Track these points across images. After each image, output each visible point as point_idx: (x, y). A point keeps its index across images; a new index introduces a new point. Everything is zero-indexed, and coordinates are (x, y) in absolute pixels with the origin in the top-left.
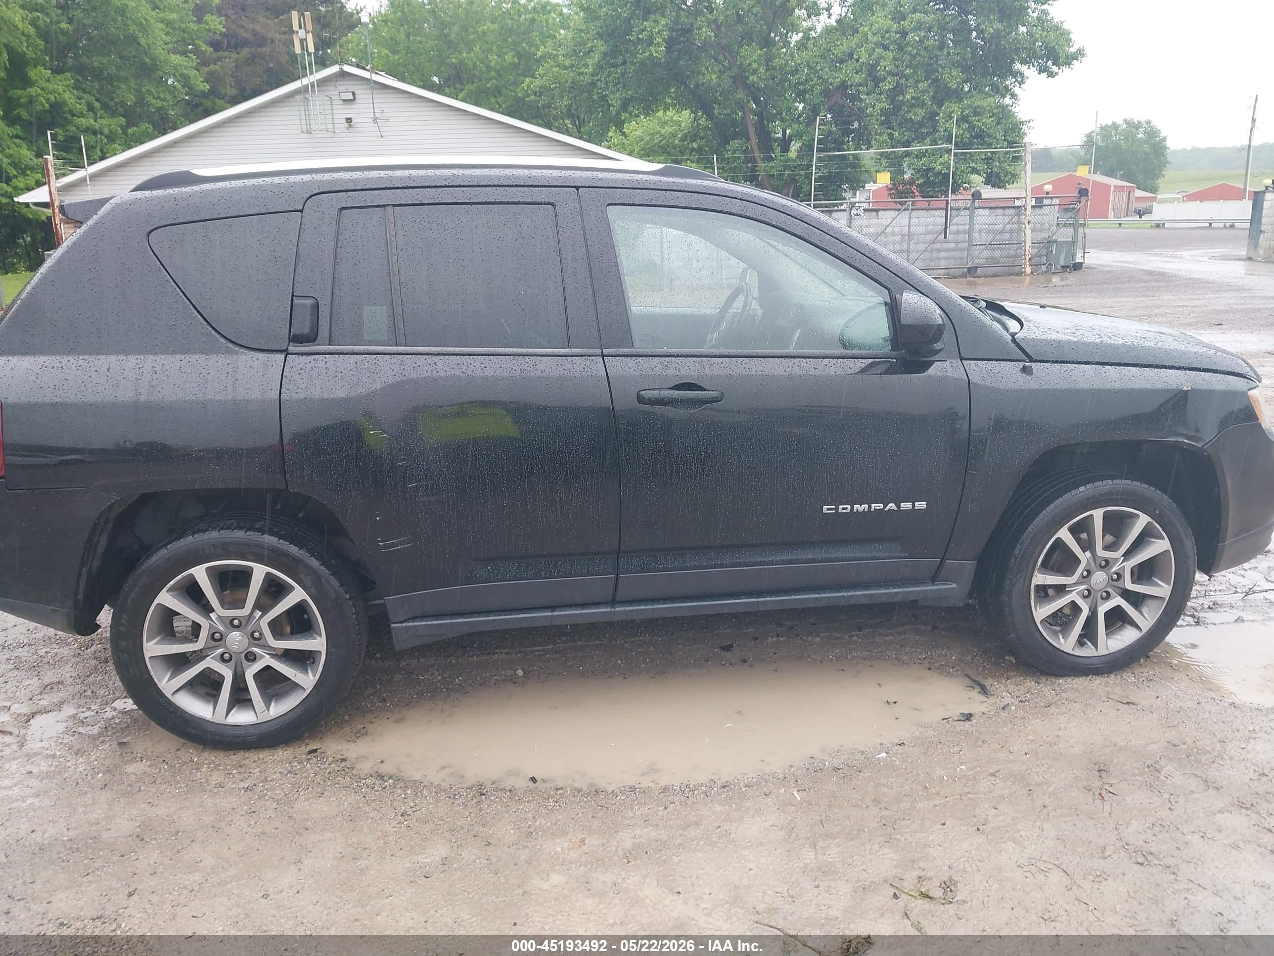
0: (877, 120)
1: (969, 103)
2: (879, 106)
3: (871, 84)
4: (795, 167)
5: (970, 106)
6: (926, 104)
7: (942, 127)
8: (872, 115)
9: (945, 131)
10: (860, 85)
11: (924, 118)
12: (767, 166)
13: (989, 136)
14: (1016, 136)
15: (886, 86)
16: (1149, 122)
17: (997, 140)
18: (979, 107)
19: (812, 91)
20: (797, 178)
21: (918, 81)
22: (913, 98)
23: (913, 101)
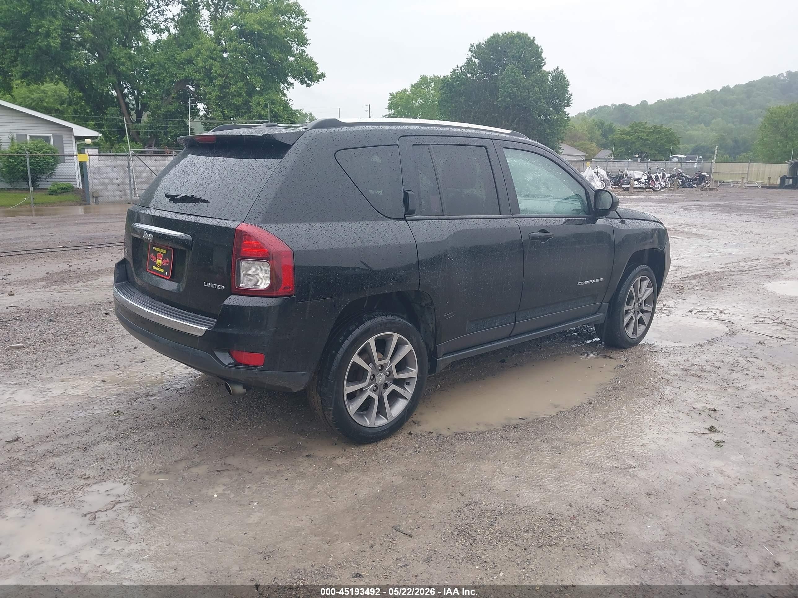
0: (213, 102)
1: (268, 97)
2: (214, 94)
3: (207, 80)
4: (156, 128)
5: (269, 99)
6: (242, 95)
7: (255, 110)
8: (210, 99)
9: (257, 112)
10: (200, 80)
11: (242, 103)
12: (137, 125)
13: (281, 117)
14: (295, 118)
15: (218, 82)
16: (311, 114)
17: (285, 119)
18: (274, 100)
19: (164, 80)
20: (159, 134)
21: (237, 82)
22: (235, 91)
23: (235, 93)
